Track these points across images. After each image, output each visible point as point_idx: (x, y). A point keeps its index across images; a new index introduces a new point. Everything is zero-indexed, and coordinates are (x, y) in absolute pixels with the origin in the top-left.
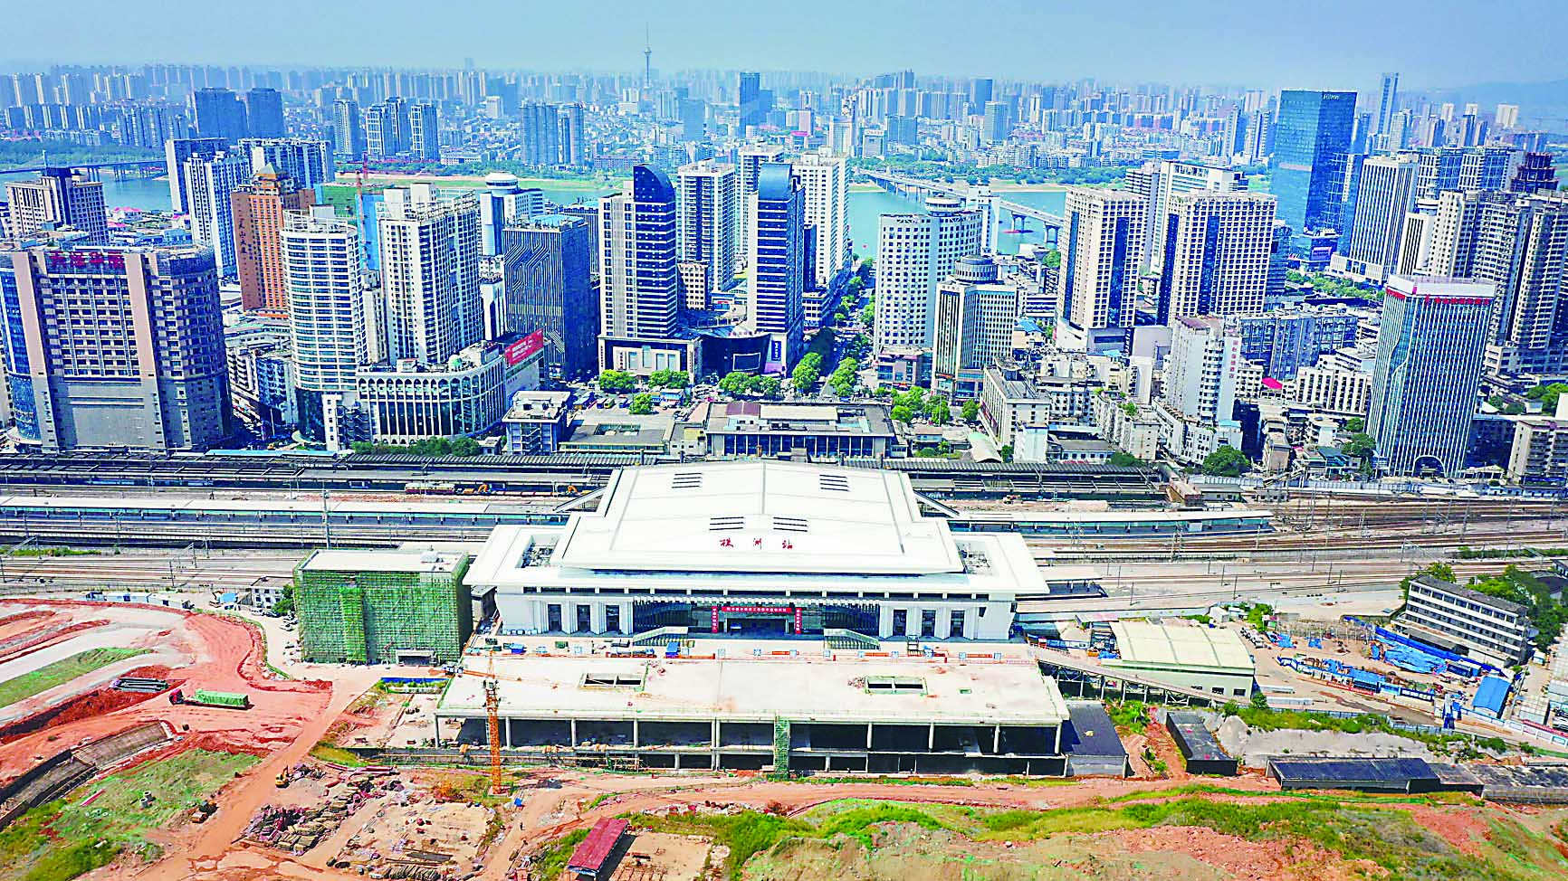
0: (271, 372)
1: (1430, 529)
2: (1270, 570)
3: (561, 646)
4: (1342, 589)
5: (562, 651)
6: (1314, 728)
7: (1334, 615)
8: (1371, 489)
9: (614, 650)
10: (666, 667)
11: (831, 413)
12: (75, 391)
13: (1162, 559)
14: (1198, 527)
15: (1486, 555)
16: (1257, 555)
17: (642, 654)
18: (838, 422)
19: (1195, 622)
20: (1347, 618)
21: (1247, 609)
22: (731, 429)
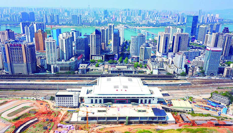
0: (43, 61)
1: (213, 84)
2: (192, 91)
3: (93, 105)
4: (202, 94)
5: (94, 106)
6: (201, 116)
7: (201, 98)
8: (204, 78)
9: (101, 106)
10: (109, 109)
11: (126, 67)
12: (14, 64)
13: (176, 90)
14: (181, 84)
15: (222, 88)
16: (190, 89)
17: (105, 107)
18: (127, 68)
19: (182, 100)
20: (203, 99)
21: (189, 98)
22: (112, 70)
